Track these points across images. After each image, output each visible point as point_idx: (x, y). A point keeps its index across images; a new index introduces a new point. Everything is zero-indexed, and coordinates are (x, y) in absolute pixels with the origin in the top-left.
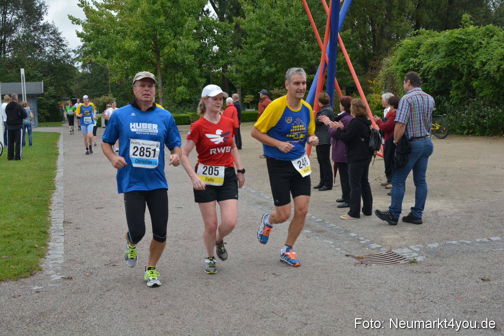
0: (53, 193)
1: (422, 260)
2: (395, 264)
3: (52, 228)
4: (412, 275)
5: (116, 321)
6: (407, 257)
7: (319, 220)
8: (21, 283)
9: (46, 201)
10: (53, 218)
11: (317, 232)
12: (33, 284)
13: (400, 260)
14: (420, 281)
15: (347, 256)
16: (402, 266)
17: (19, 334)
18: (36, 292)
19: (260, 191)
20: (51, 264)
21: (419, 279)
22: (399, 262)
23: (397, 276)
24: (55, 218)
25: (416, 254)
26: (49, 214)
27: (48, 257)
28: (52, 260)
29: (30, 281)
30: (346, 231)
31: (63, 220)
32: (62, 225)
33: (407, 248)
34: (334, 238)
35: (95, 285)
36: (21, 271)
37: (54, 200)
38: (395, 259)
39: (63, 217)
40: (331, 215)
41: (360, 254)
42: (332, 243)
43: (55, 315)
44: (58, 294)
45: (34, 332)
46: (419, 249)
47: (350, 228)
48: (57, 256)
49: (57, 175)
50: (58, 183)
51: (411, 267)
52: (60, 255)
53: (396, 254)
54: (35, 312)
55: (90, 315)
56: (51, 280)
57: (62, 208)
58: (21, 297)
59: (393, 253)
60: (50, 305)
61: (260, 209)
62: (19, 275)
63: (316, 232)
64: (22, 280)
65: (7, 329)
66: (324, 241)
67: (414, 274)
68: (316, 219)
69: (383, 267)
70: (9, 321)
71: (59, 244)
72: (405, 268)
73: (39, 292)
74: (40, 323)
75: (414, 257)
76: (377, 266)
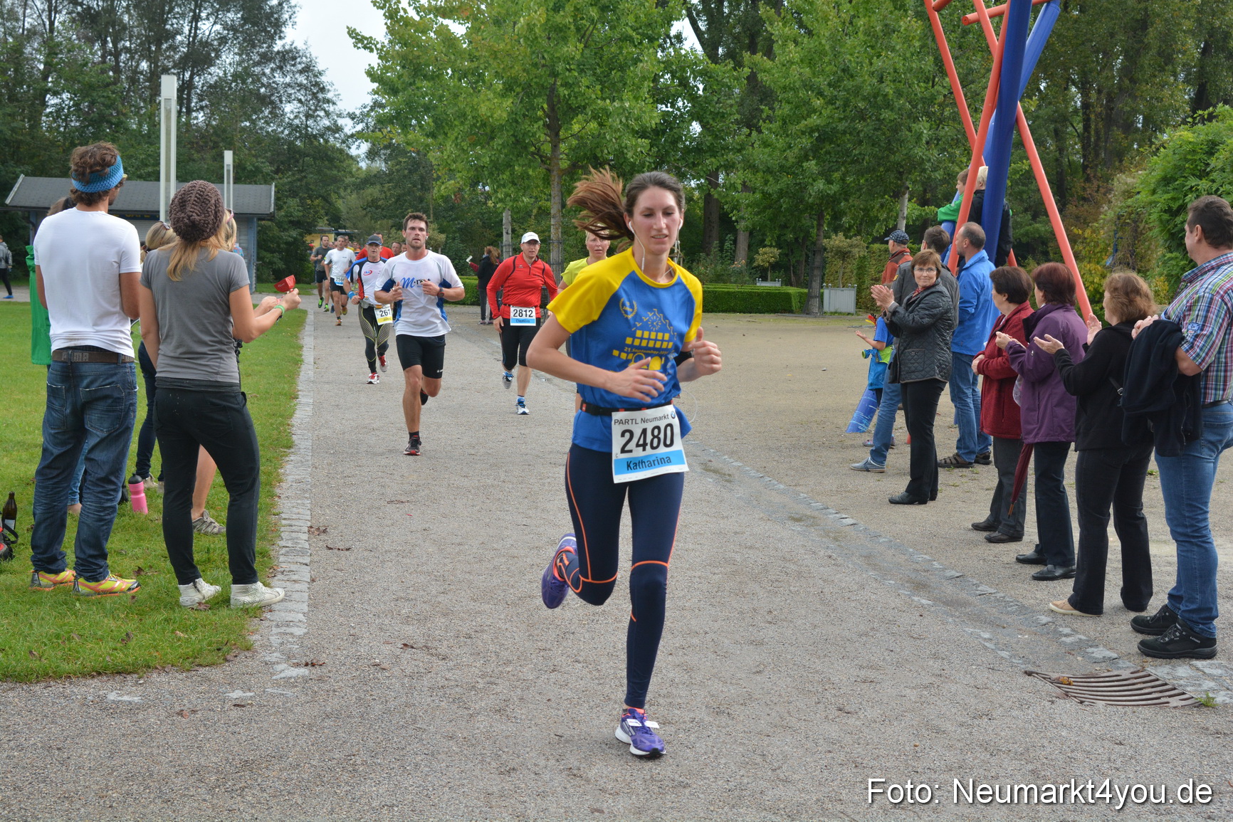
0: (287, 456)
1: (1228, 700)
2: (1157, 708)
3: (282, 543)
4: (1204, 739)
5: (436, 801)
6: (1189, 689)
7: (950, 573)
8: (199, 679)
9: (269, 474)
10: (285, 519)
11: (946, 603)
12: (229, 684)
13: (1170, 696)
14: (1228, 758)
15: (1029, 674)
16: (1177, 712)
17: (189, 813)
18: (235, 705)
19: (798, 488)
20: (277, 634)
21: (1226, 752)
22: (1168, 703)
23: (1165, 740)
24: (289, 519)
25: (1212, 684)
26: (273, 505)
27: (268, 615)
28: (278, 626)
29: (222, 676)
30: (1023, 609)
31: (309, 524)
32: (305, 537)
33: (1187, 667)
34: (992, 623)
35: (383, 699)
36: (201, 649)
37: (288, 472)
38: (1155, 692)
39: (309, 518)
40: (981, 562)
41: (1063, 672)
42: (987, 636)
43: (280, 770)
44: (291, 716)
45: (226, 813)
46: (1219, 672)
47: (1032, 601)
48: (290, 617)
49: (297, 412)
50: (299, 432)
51: (1199, 718)
52: (298, 612)
53: (1157, 680)
54: (231, 757)
55: (369, 778)
56: (274, 678)
57: (307, 495)
58: (199, 715)
59: (1149, 675)
60: (269, 742)
61: (799, 533)
62: (196, 658)
63: (944, 603)
64: (202, 670)
65: (160, 797)
66: (967, 629)
67: (1211, 738)
68: (944, 569)
69: (1125, 713)
70: (166, 779)
71: (297, 586)
72: (1183, 719)
73: (243, 706)
74: (243, 789)
75: (1206, 691)
76: (1109, 708)
